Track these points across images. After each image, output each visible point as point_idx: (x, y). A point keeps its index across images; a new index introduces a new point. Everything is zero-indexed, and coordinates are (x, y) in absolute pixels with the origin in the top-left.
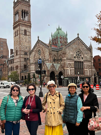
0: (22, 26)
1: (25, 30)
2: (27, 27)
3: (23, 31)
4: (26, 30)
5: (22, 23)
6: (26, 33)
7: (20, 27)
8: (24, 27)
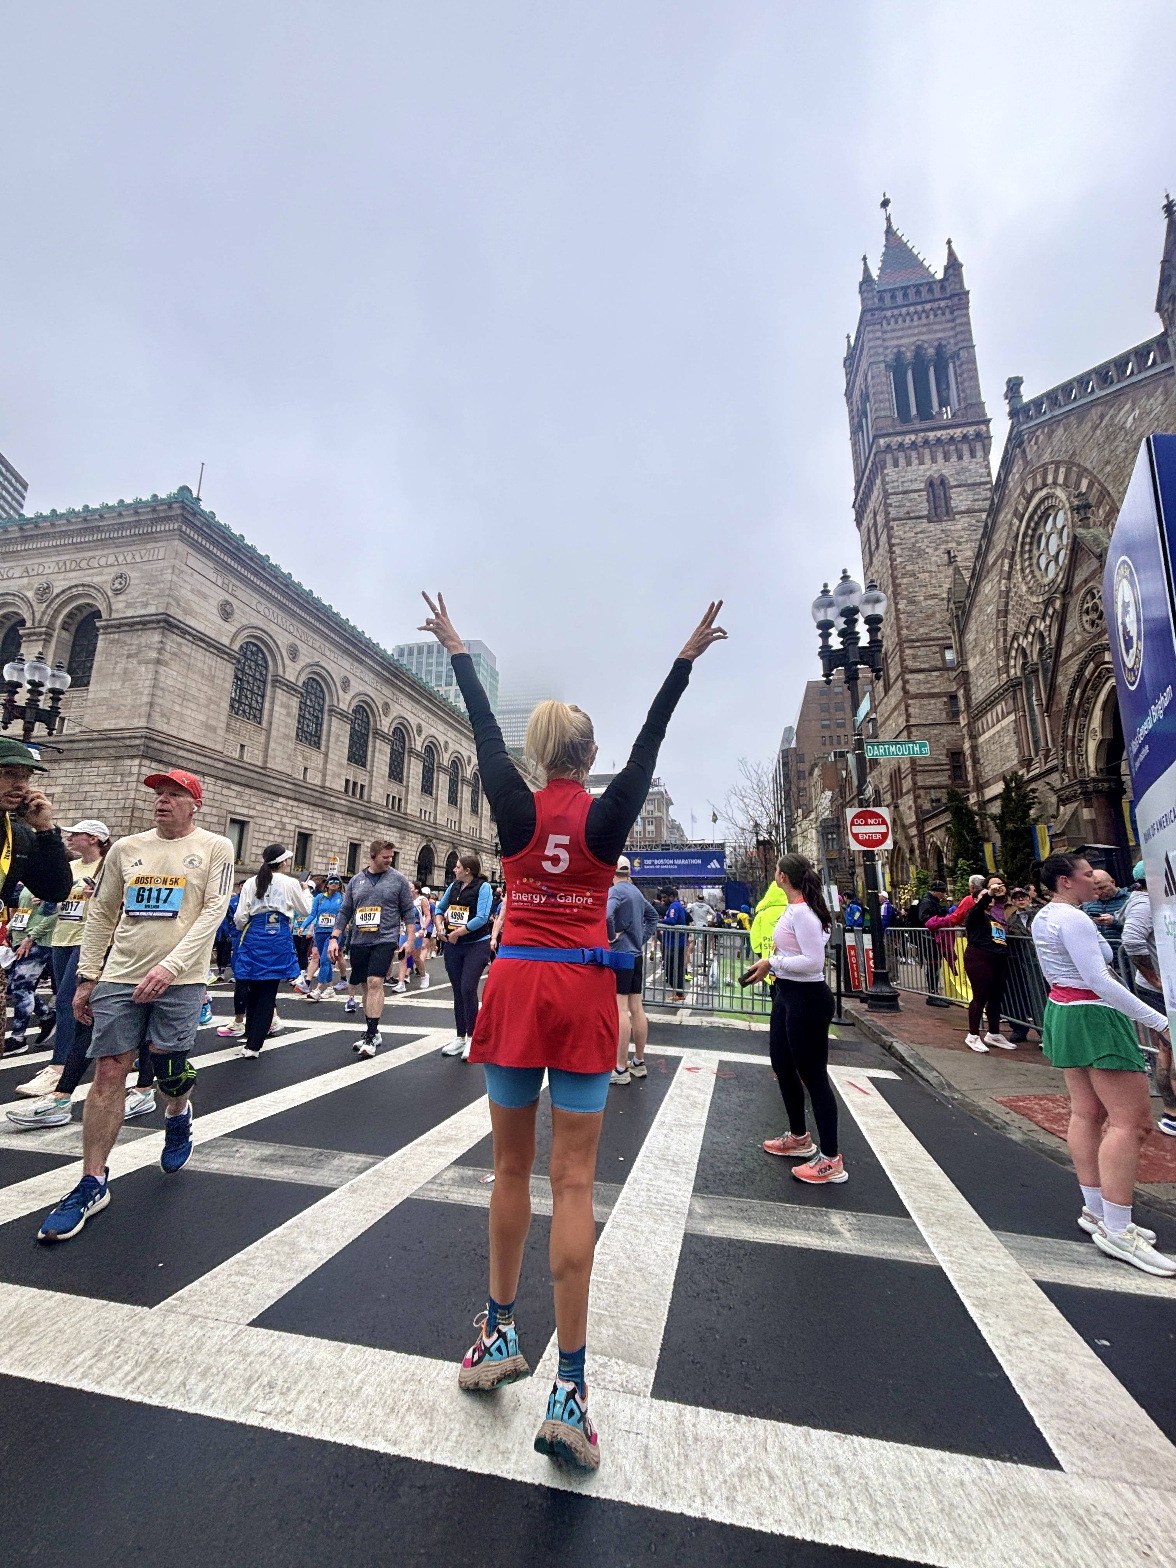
0: (902, 461)
1: (931, 484)
2: (946, 458)
3: (916, 495)
4: (943, 481)
5: (899, 439)
6: (948, 499)
7: (889, 470)
8: (922, 467)
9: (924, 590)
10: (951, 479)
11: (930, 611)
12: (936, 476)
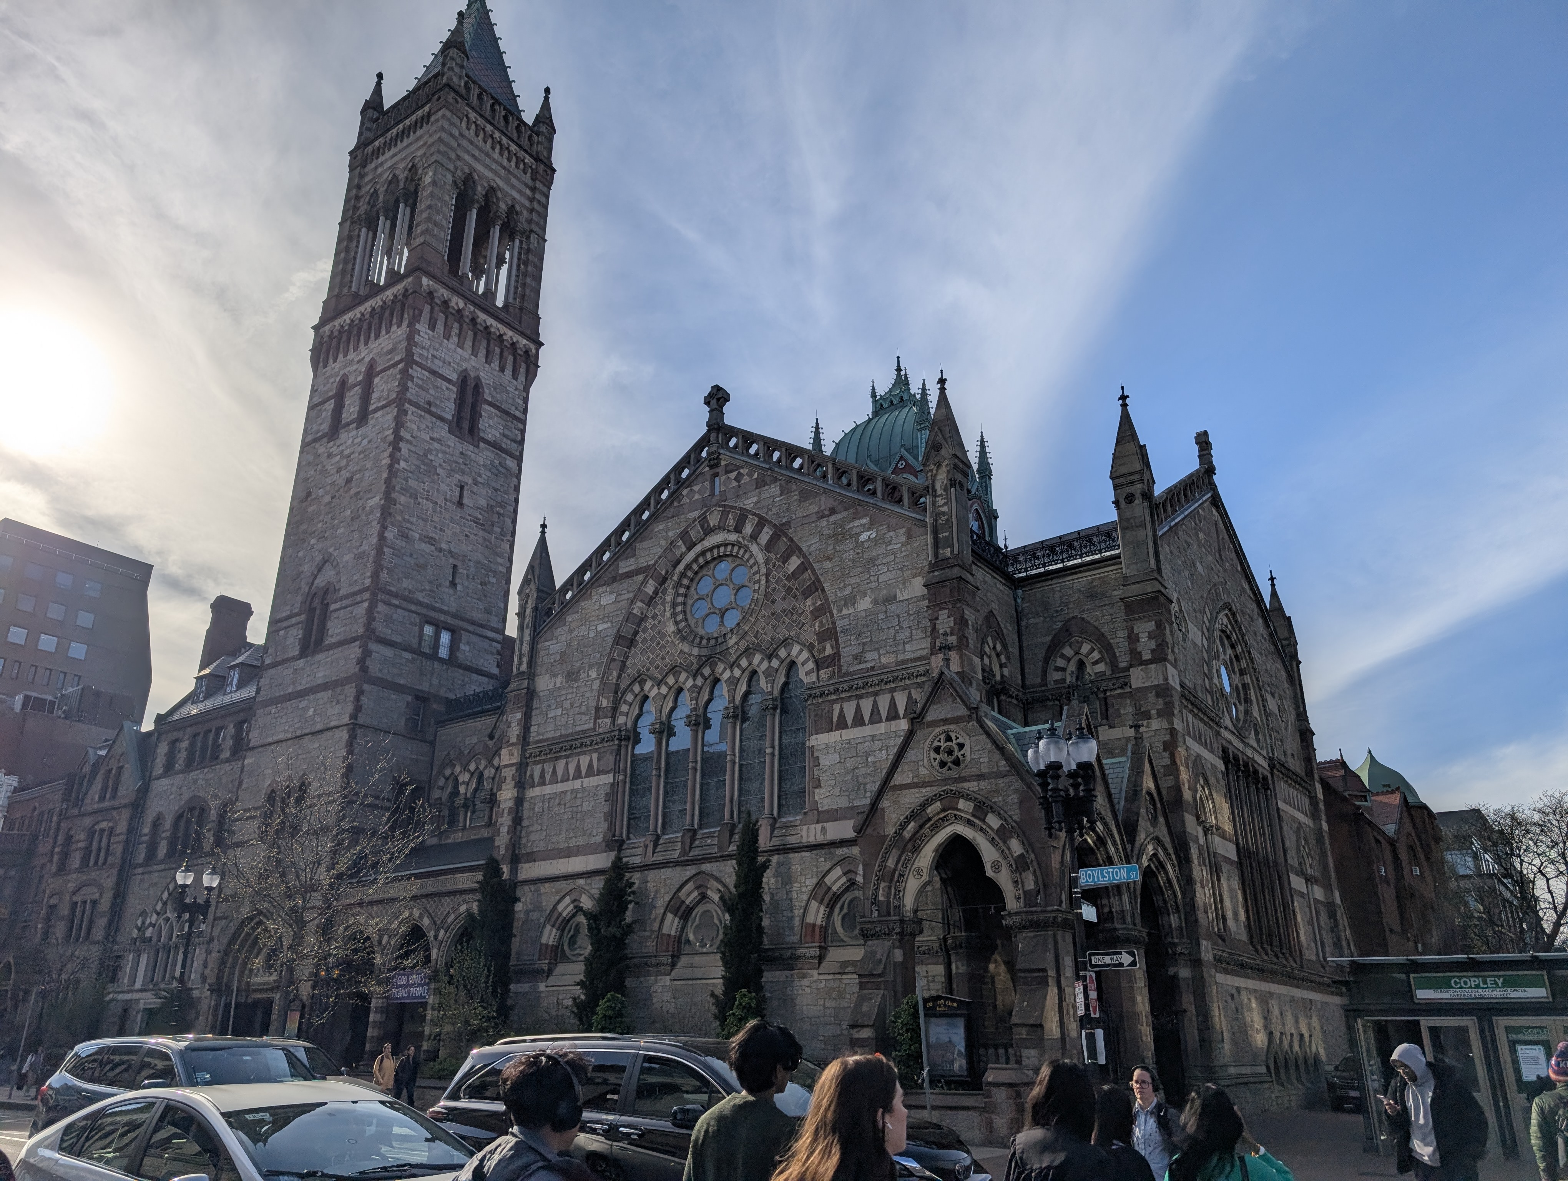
0: (440, 327)
1: (464, 380)
2: (489, 359)
3: (445, 384)
4: (478, 387)
5: (443, 292)
6: (476, 414)
8: (459, 350)
9: (421, 523)
10: (487, 391)
11: (421, 561)
12: (472, 375)
